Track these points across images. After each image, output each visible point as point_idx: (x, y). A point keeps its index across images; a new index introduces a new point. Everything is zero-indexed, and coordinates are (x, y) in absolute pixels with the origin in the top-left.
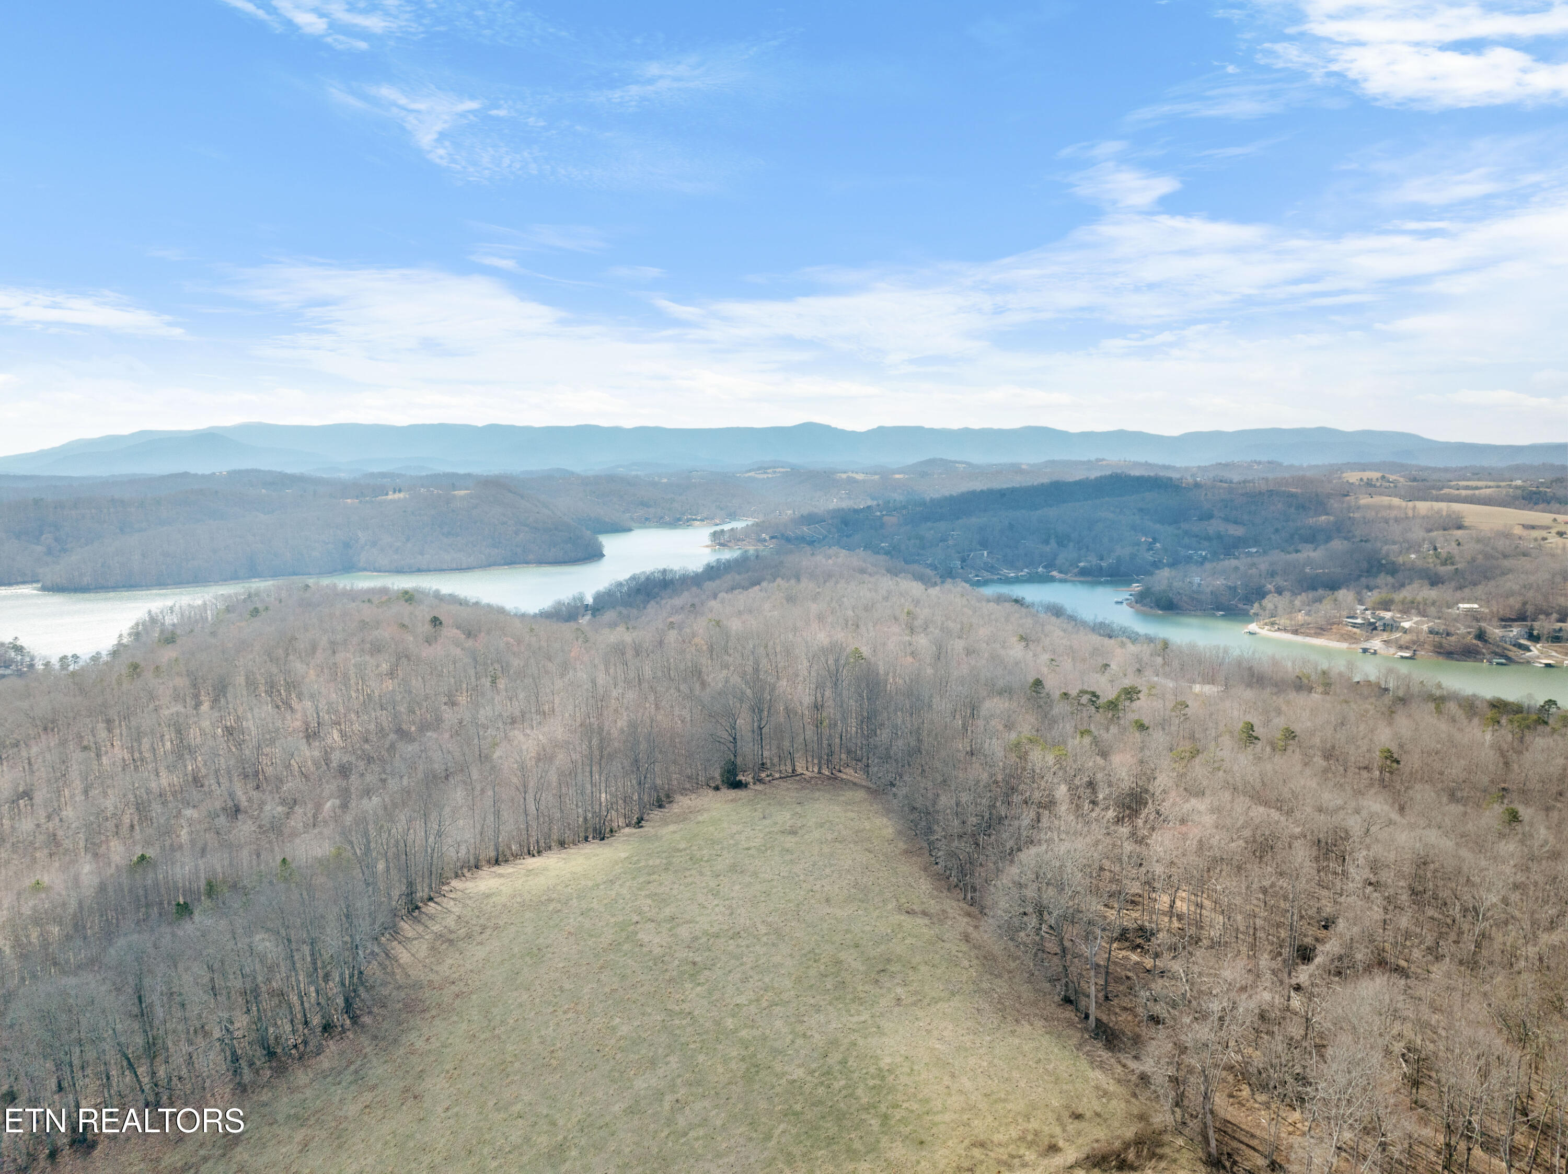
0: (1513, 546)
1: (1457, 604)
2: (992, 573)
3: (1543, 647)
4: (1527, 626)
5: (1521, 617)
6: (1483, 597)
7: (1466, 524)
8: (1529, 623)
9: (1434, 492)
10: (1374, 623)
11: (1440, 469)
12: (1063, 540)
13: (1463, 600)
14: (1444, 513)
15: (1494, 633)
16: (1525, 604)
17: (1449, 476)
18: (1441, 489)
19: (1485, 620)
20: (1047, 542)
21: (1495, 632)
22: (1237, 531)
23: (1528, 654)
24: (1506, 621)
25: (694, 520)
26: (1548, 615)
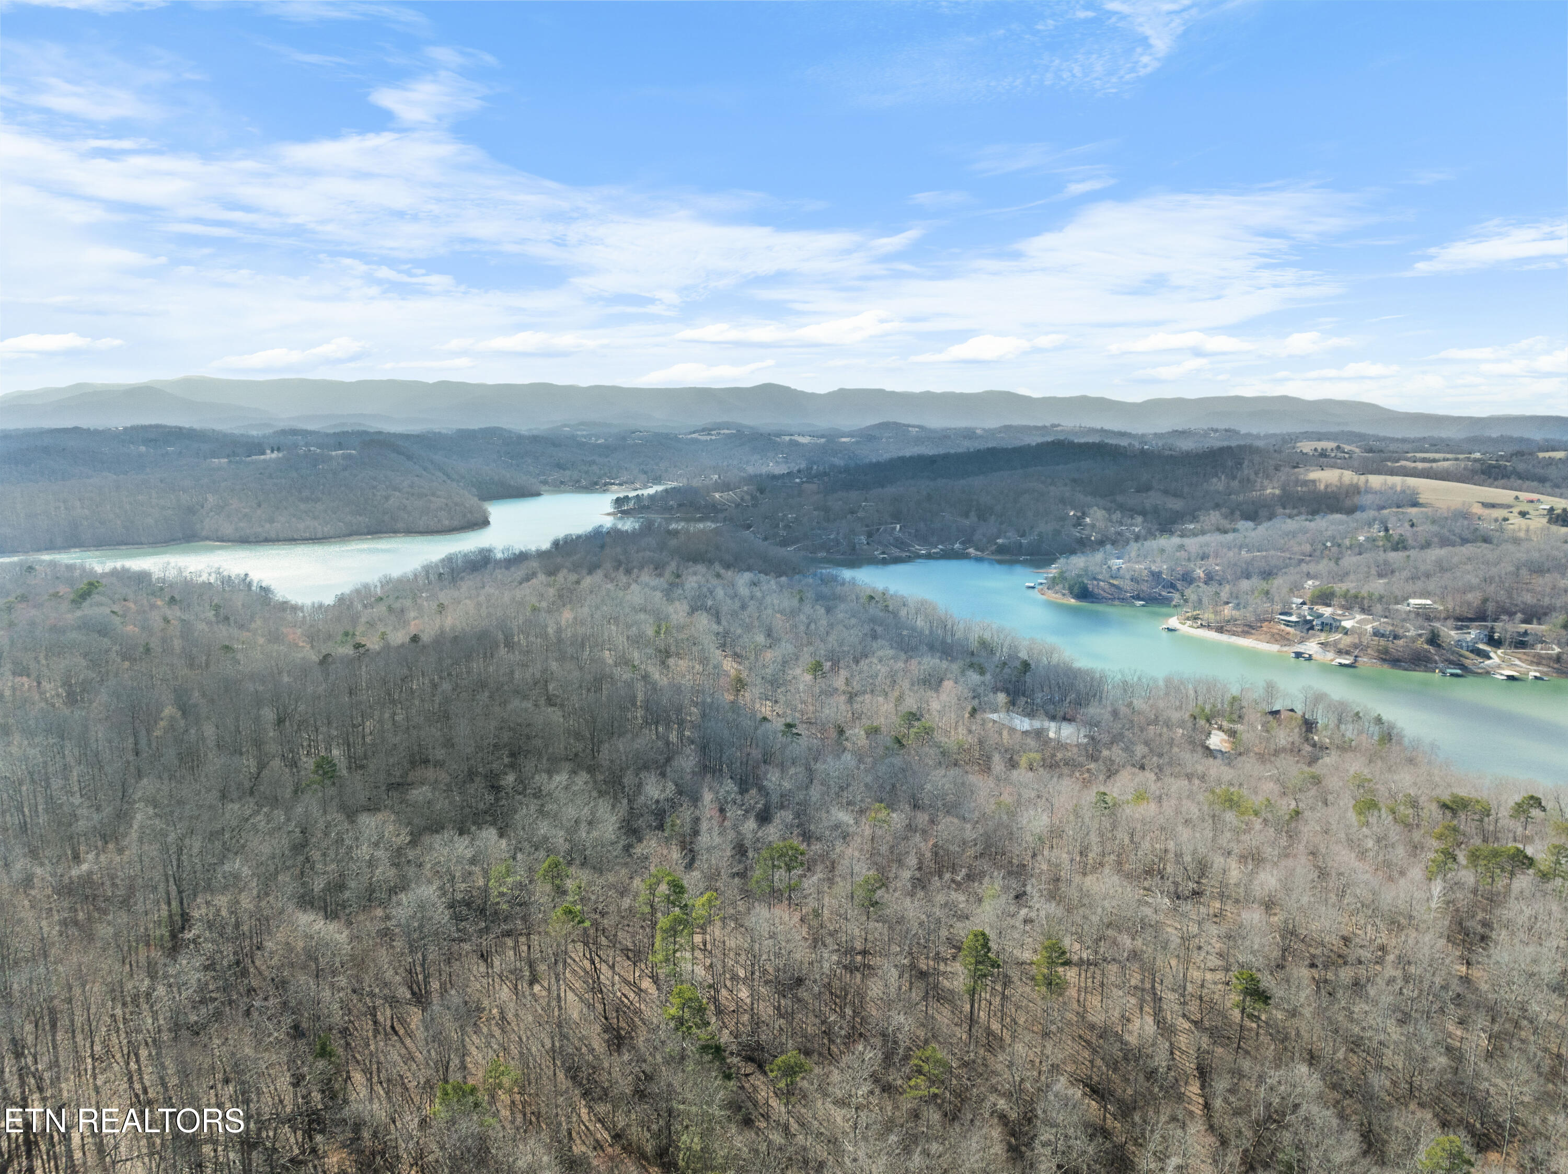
0: (1472, 528)
1: (1407, 599)
2: (902, 550)
3: (1505, 653)
4: (1486, 627)
5: (1481, 617)
6: (1438, 592)
7: (1421, 501)
8: (1489, 624)
9: (1389, 464)
10: (1311, 621)
11: (1398, 440)
13: (1415, 595)
14: (1399, 489)
15: (1450, 636)
16: (1485, 601)
17: (1406, 447)
18: (1397, 461)
19: (1438, 619)
21: (1450, 634)
23: (1488, 662)
24: (1463, 621)
25: (612, 484)
26: (1511, 614)
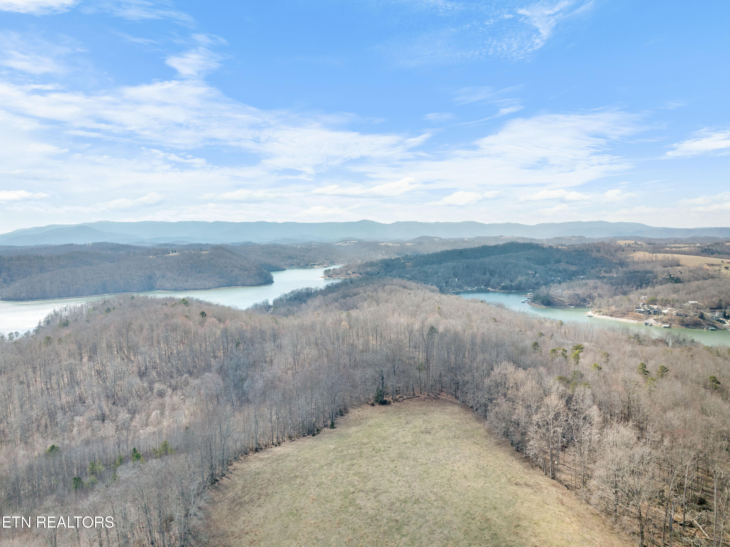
1: (688, 301)
2: (461, 289)
4: (722, 311)
5: (719, 307)
6: (701, 298)
10: (649, 311)
12: (492, 273)
13: (690, 300)
16: (721, 300)
19: (703, 309)
20: (485, 274)
21: (708, 314)
22: (573, 268)
23: (724, 325)
24: (713, 309)
25: (315, 265)
